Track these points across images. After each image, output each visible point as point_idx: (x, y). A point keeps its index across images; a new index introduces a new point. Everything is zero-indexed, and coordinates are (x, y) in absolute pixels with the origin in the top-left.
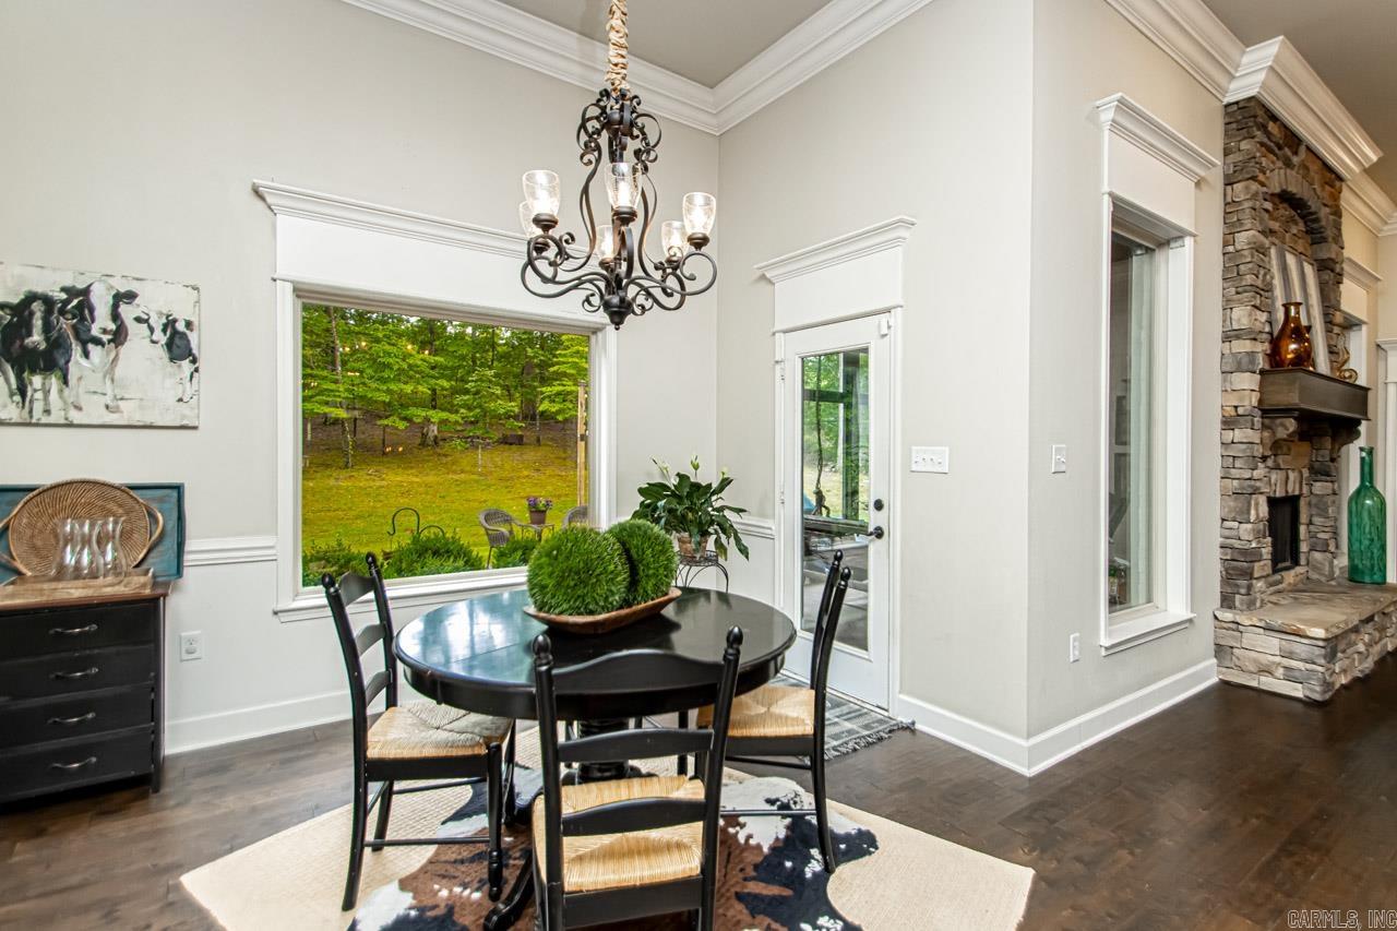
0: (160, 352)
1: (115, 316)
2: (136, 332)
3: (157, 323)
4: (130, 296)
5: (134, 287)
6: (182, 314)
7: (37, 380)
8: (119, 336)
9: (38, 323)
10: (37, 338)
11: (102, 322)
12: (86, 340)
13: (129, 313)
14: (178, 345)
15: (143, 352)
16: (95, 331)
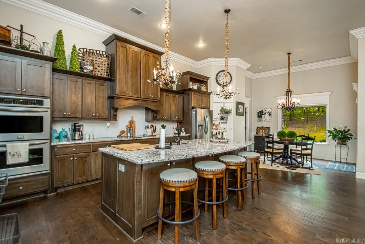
0: (268, 115)
1: (265, 112)
2: (266, 113)
3: (268, 112)
4: (266, 110)
5: (266, 109)
6: (270, 111)
7: (260, 118)
8: (265, 114)
9: (260, 113)
10: (260, 115)
11: (264, 113)
12: (263, 114)
13: (266, 112)
14: (270, 114)
15: (267, 115)
16: (264, 114)
